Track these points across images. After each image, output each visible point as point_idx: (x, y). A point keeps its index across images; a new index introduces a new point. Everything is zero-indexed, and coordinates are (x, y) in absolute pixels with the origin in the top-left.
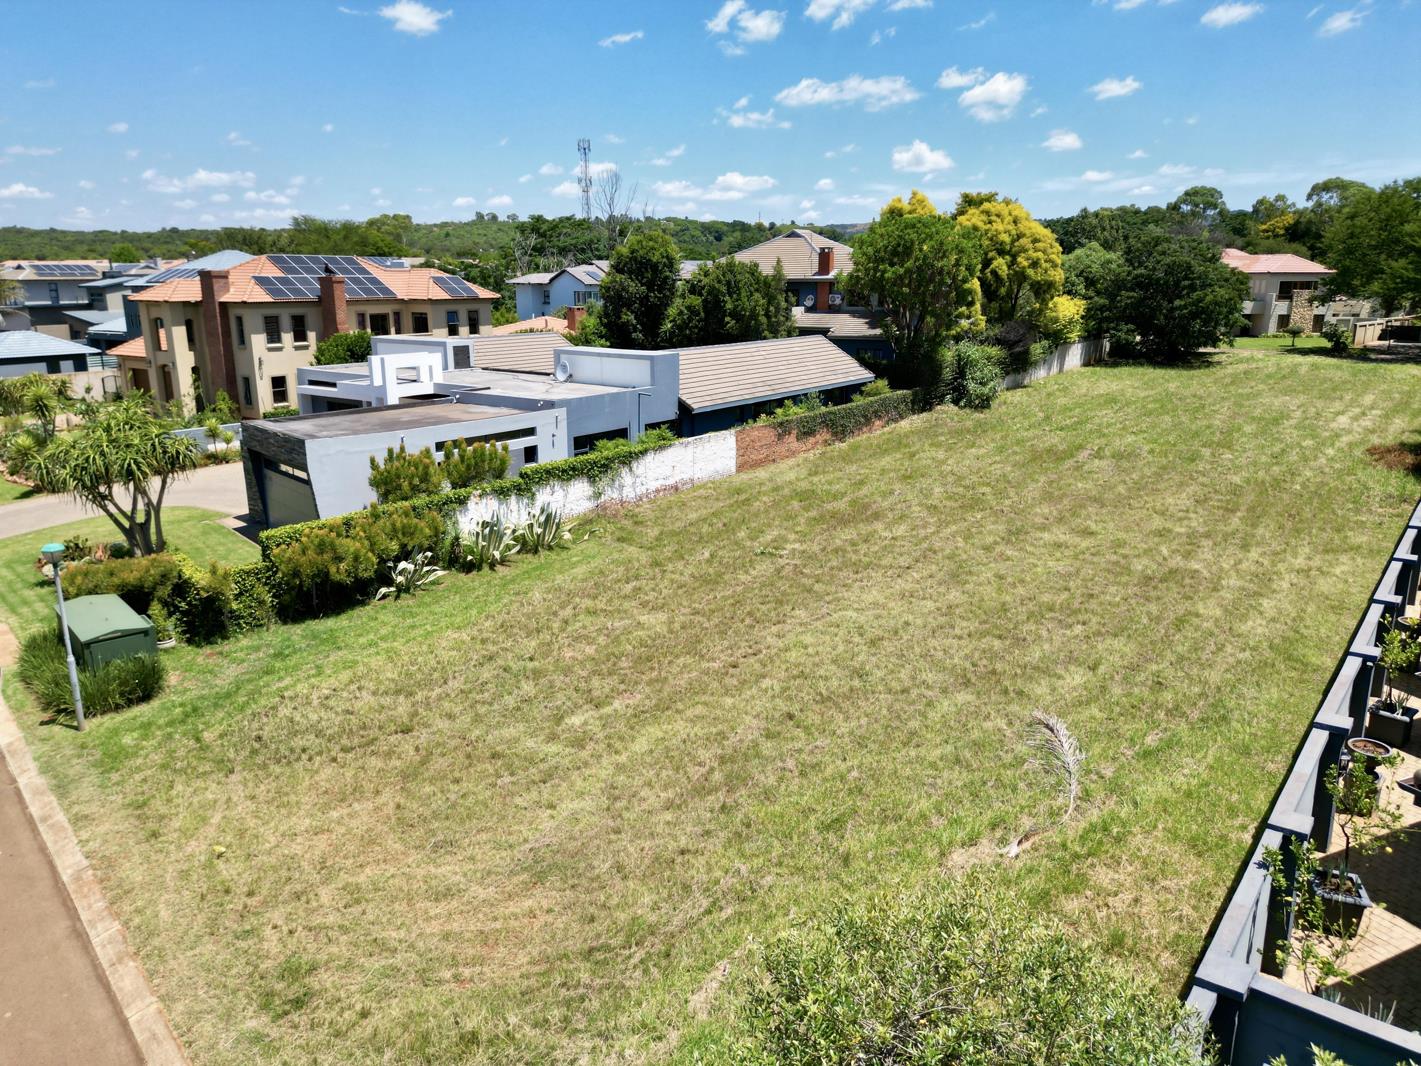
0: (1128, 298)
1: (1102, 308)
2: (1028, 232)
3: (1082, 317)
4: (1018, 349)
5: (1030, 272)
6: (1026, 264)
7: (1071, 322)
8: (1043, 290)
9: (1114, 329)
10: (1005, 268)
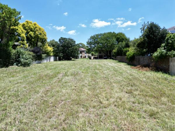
0: (61, 48)
3: (53, 51)
6: (38, 33)
7: (50, 51)
9: (59, 54)
10: (33, 34)
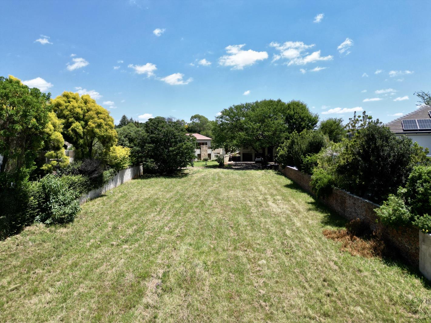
0: (149, 147)
1: (138, 152)
2: (93, 108)
3: (130, 156)
4: (95, 175)
5: (97, 130)
6: (93, 125)
7: (124, 158)
8: (106, 141)
9: (145, 161)
